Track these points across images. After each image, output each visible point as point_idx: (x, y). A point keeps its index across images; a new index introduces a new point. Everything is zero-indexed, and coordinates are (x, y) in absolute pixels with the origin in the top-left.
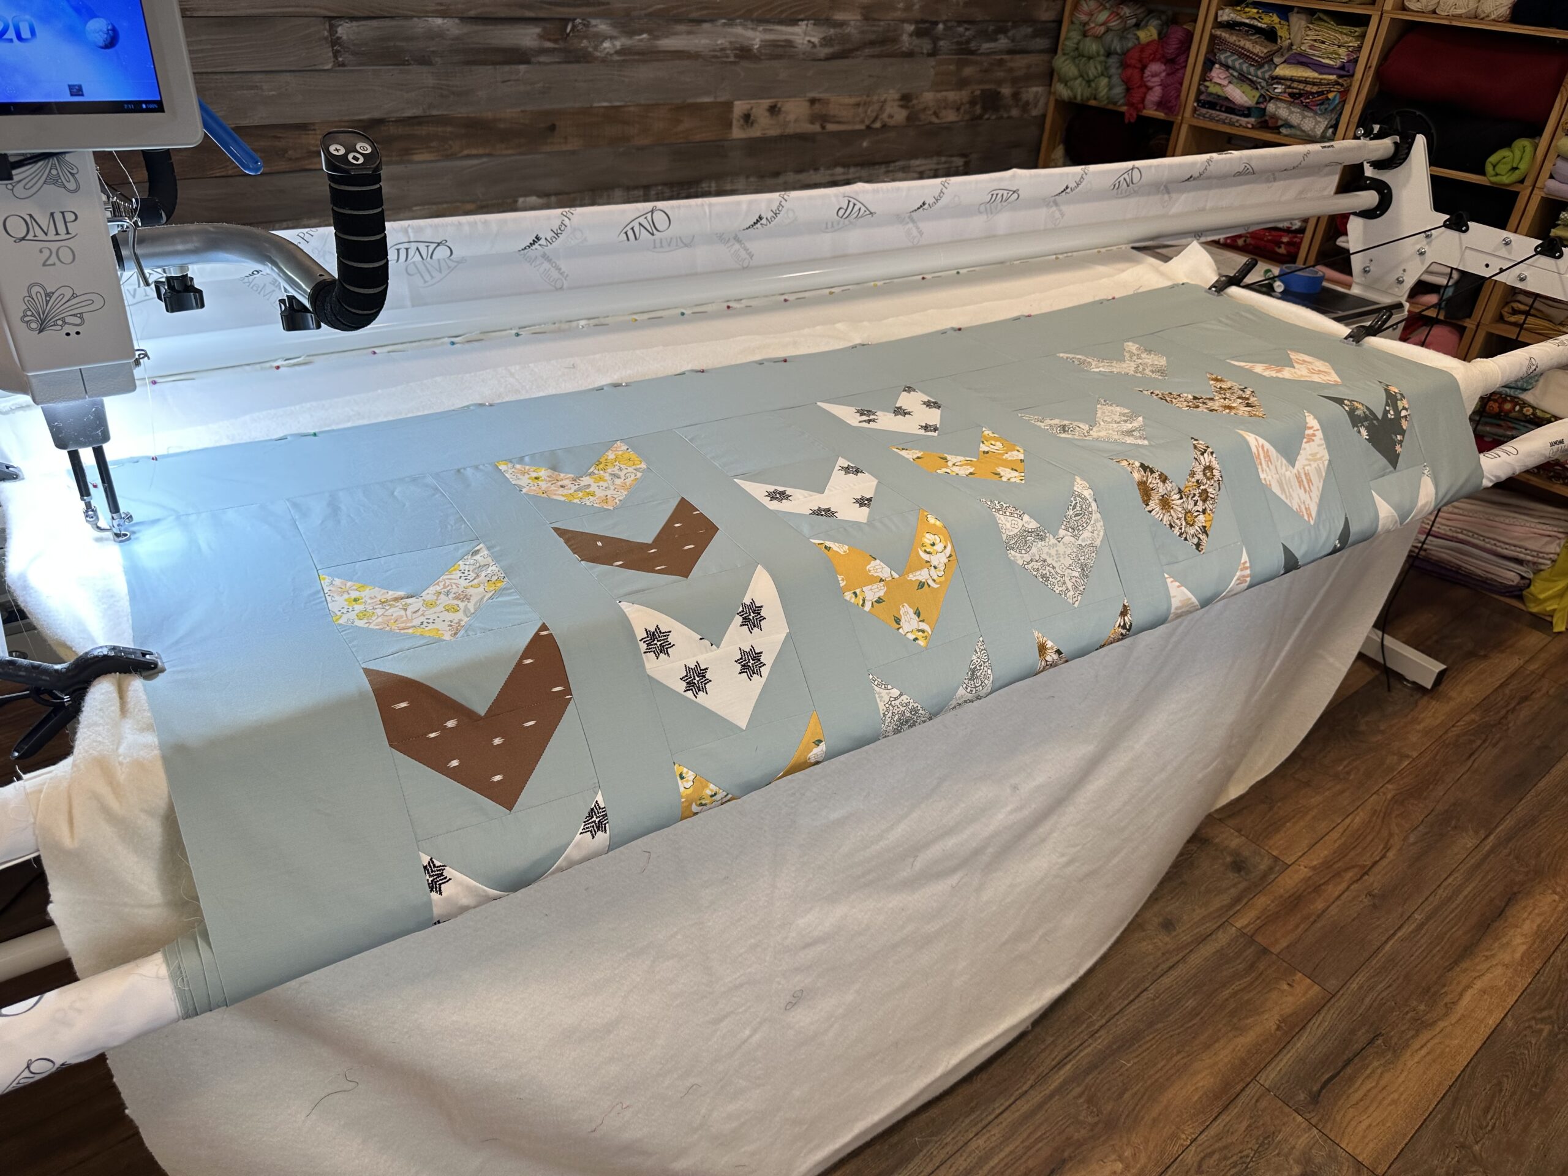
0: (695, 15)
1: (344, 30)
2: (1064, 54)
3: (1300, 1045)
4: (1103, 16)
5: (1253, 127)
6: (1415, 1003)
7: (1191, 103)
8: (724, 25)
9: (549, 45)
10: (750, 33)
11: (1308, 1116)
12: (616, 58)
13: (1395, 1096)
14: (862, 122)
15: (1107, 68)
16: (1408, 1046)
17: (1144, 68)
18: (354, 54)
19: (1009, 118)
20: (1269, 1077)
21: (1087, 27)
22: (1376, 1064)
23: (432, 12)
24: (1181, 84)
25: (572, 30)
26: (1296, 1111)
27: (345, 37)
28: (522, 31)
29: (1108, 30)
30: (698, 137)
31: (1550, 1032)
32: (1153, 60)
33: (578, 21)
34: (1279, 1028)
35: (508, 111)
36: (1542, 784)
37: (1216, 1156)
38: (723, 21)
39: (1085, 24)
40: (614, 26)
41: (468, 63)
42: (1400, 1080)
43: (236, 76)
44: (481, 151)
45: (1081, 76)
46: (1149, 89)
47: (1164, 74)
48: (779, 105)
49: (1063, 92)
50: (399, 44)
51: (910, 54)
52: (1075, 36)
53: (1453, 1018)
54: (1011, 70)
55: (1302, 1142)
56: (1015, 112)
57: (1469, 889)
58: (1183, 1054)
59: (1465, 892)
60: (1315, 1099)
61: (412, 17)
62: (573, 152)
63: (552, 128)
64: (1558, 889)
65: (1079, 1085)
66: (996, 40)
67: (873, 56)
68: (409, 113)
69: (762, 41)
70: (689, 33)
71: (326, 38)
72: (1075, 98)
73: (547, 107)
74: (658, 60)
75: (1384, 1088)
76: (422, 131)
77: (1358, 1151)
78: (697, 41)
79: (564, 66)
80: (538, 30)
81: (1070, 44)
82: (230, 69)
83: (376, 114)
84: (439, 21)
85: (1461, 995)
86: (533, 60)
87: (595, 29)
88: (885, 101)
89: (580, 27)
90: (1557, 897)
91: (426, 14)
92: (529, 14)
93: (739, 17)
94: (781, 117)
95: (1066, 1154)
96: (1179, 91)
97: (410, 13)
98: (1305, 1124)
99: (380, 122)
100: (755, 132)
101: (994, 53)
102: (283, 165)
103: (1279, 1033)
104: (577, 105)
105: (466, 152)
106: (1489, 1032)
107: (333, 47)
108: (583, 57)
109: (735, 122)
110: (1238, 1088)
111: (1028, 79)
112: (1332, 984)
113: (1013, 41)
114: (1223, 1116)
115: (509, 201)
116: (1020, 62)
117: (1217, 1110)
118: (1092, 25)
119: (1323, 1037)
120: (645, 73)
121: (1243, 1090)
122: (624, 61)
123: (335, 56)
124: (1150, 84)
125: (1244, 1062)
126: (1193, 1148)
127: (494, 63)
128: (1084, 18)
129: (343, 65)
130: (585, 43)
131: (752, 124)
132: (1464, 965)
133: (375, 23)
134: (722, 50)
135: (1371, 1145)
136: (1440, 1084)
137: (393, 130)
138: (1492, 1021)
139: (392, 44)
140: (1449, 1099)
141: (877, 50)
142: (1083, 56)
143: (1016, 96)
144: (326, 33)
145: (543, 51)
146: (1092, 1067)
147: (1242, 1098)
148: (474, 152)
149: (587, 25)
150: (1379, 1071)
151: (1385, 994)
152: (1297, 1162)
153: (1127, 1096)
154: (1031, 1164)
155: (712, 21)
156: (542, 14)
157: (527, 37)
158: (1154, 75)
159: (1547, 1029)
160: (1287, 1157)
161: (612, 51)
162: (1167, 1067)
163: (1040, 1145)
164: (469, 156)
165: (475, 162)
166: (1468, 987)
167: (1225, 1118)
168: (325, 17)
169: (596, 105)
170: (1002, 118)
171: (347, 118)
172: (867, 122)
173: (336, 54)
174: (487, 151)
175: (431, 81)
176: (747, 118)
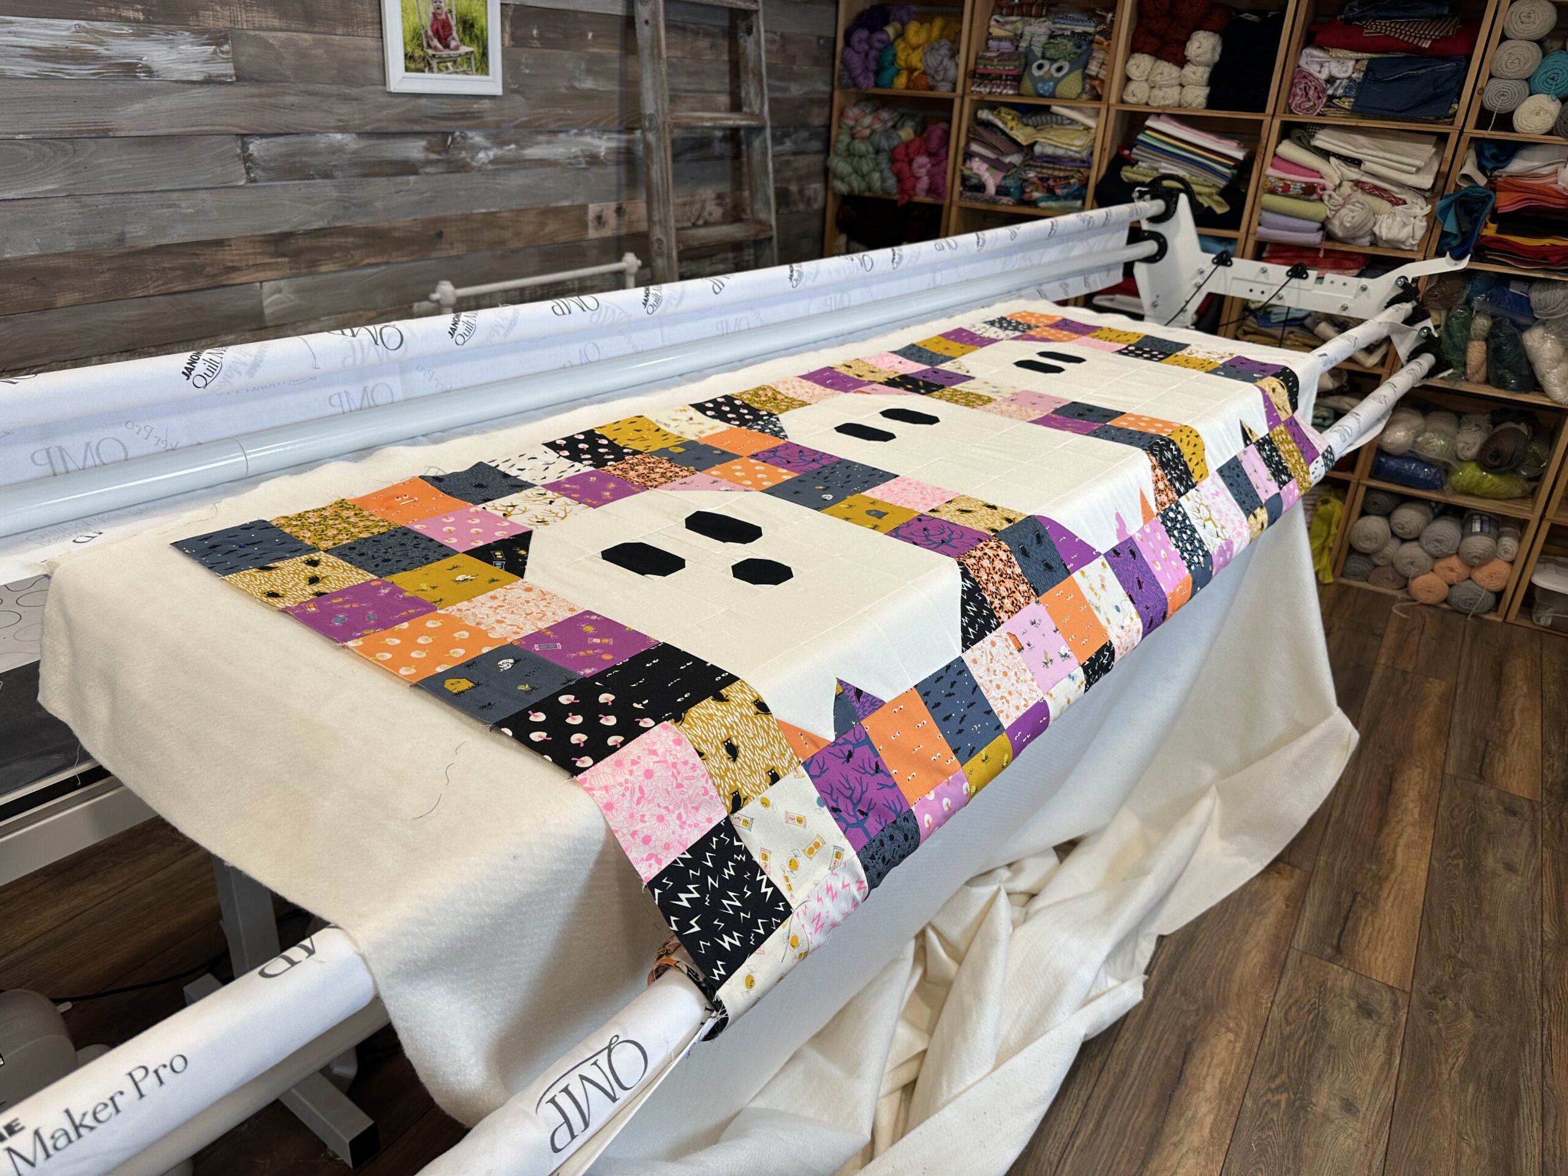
0: (553, 126)
1: (255, 147)
2: (837, 155)
3: (1309, 912)
4: (867, 120)
5: (1014, 205)
6: (1368, 866)
7: (958, 187)
8: (576, 134)
9: (433, 156)
10: (596, 142)
11: (1341, 963)
12: (490, 167)
13: (1389, 934)
14: (689, 220)
15: (878, 164)
16: (1379, 897)
17: (911, 162)
18: (264, 169)
19: (798, 212)
20: (1300, 941)
21: (854, 131)
22: (1365, 915)
23: (333, 128)
24: (945, 173)
25: (452, 142)
26: (1329, 961)
27: (256, 154)
28: (411, 144)
29: (873, 132)
30: (562, 239)
31: (1464, 863)
32: (919, 154)
33: (457, 133)
34: (1287, 906)
35: (402, 219)
36: (1370, 692)
37: (1294, 1009)
38: (575, 131)
39: (852, 128)
40: (487, 137)
41: (366, 175)
42: (1387, 921)
43: (155, 195)
44: (379, 260)
45: (856, 172)
46: (918, 178)
47: (929, 166)
48: (624, 206)
49: (841, 187)
50: (304, 159)
51: (720, 157)
52: (845, 139)
53: (1399, 869)
54: (796, 169)
55: (1346, 981)
56: (801, 207)
57: (1361, 776)
58: (1231, 944)
59: (1360, 780)
60: (1338, 949)
61: (313, 134)
62: (459, 257)
63: (440, 235)
64: (1419, 764)
65: (1170, 984)
66: (782, 143)
67: (692, 160)
68: (315, 226)
69: (607, 148)
70: (549, 142)
71: (238, 155)
72: (853, 190)
73: (434, 214)
74: (525, 168)
75: (1380, 930)
76: (327, 242)
77: (1386, 979)
78: (554, 150)
79: (446, 176)
80: (422, 143)
81: (842, 146)
82: (151, 188)
83: (286, 228)
84: (339, 136)
85: (1394, 852)
86: (421, 171)
87: (471, 141)
88: (705, 201)
89: (459, 139)
90: (1420, 770)
91: (327, 129)
92: (417, 128)
93: (588, 127)
94: (626, 218)
95: (1189, 1038)
96: (944, 178)
97: (313, 129)
98: (1341, 970)
99: (288, 235)
100: (608, 232)
101: (782, 155)
102: (201, 283)
103: (1290, 910)
104: (459, 213)
105: (366, 261)
106: (1425, 874)
107: (245, 163)
108: (461, 167)
109: (590, 224)
110: (1283, 956)
111: (809, 177)
112: (1307, 865)
113: (795, 143)
114: (1283, 980)
115: (406, 306)
116: (801, 162)
117: (1276, 976)
118: (859, 128)
119: (1321, 905)
120: (516, 180)
121: (1287, 956)
122: (497, 169)
123: (248, 173)
124: (918, 175)
125: (1277, 937)
126: (1275, 1008)
127: (388, 175)
128: (851, 123)
129: (254, 181)
130: (463, 154)
131: (604, 224)
132: (1386, 830)
133: (281, 140)
134: (576, 157)
135: (1392, 973)
136: (1414, 918)
137: (301, 243)
138: (1424, 865)
139: (297, 159)
140: (1425, 927)
141: (696, 154)
142: (854, 155)
143: (801, 192)
144: (239, 151)
145: (429, 162)
146: (1172, 969)
147: (1290, 964)
148: (373, 260)
149: (464, 138)
150: (1370, 919)
151: (1345, 863)
152: (1350, 997)
153: (1209, 982)
154: (1167, 1052)
155: (566, 131)
156: (428, 128)
157: (415, 150)
158: (921, 166)
159: (1461, 862)
160: (1341, 995)
161: (486, 161)
162: (1226, 955)
163: (1166, 1037)
164: (369, 265)
165: (375, 270)
166: (1395, 847)
167: (1285, 980)
168: (238, 135)
169: (475, 211)
170: (791, 212)
171: (259, 233)
172: (693, 220)
173: (248, 170)
174: (385, 259)
175: (334, 194)
176: (599, 219)
